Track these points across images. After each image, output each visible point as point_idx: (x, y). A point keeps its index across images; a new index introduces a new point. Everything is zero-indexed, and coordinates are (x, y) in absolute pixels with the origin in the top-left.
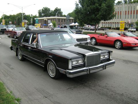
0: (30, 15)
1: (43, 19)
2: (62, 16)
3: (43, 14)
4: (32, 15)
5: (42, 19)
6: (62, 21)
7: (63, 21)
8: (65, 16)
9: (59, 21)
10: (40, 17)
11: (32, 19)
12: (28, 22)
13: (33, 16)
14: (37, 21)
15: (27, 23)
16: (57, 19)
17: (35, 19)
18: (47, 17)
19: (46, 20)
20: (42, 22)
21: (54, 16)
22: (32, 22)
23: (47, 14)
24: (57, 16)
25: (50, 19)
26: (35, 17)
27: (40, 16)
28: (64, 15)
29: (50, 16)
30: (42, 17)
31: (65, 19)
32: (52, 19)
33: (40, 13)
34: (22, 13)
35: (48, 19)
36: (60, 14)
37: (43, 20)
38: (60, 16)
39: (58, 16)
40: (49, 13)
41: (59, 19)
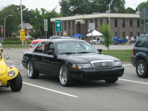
0: (39, 10)
1: (73, 21)
2: (123, 11)
3: (71, 8)
4: (43, 10)
5: (69, 21)
6: (124, 26)
7: (127, 24)
8: (130, 11)
9: (116, 26)
10: (65, 16)
11: (46, 21)
12: (32, 30)
13: (45, 13)
14: (58, 25)
15: (30, 31)
16: (111, 18)
17: (52, 20)
18: (82, 14)
19: (82, 22)
20: (69, 28)
21: (103, 11)
22: (46, 29)
23: (85, 6)
24: (111, 12)
25: (91, 20)
26: (53, 14)
27: (65, 11)
28: (129, 8)
29: (90, 12)
30: (70, 15)
31: (131, 20)
32: (96, 19)
33: (64, 6)
34: (17, 6)
35: (86, 20)
36: (118, 6)
37: (71, 23)
38: (119, 12)
39: (113, 12)
40: (89, 3)
41: (116, 20)
